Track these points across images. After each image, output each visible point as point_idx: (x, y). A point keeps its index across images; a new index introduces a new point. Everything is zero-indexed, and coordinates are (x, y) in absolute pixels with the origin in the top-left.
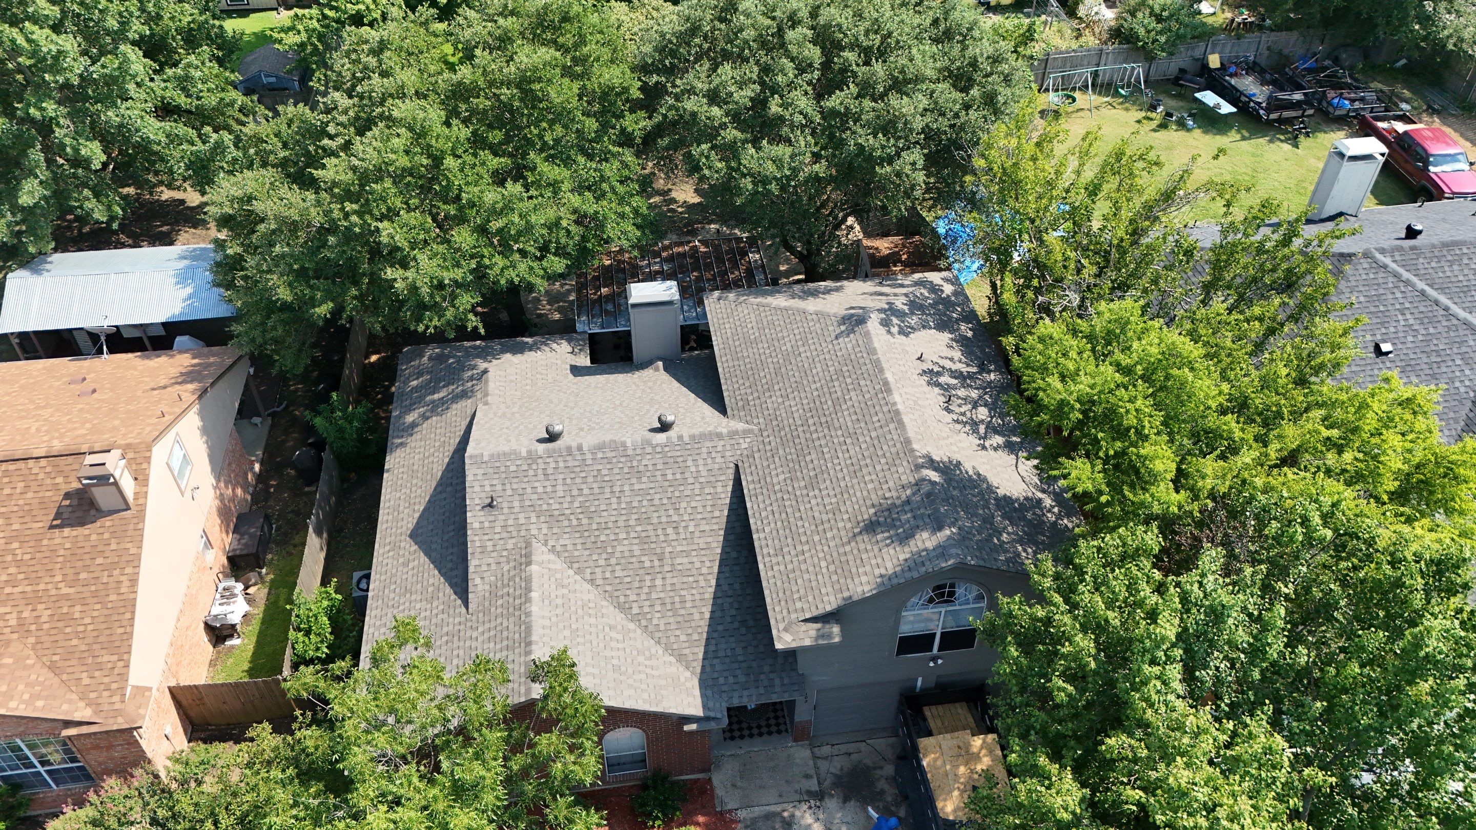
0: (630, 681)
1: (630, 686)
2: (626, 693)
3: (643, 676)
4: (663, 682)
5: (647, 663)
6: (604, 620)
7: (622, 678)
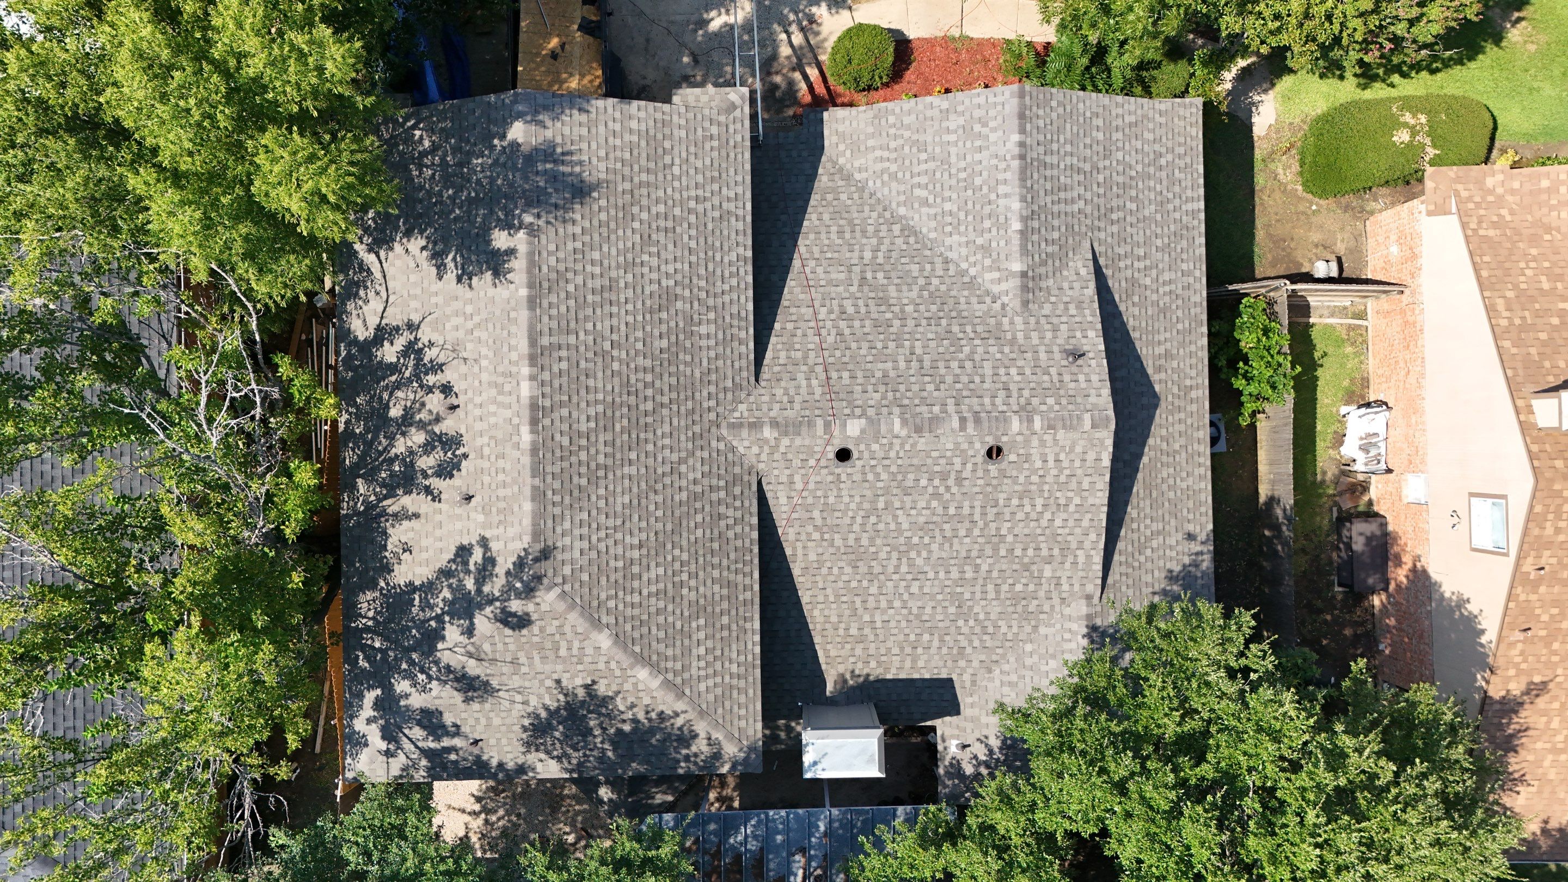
0: (907, 134)
1: (908, 128)
2: (913, 117)
3: (893, 145)
4: (871, 143)
5: (887, 164)
6: (932, 211)
7: (915, 137)
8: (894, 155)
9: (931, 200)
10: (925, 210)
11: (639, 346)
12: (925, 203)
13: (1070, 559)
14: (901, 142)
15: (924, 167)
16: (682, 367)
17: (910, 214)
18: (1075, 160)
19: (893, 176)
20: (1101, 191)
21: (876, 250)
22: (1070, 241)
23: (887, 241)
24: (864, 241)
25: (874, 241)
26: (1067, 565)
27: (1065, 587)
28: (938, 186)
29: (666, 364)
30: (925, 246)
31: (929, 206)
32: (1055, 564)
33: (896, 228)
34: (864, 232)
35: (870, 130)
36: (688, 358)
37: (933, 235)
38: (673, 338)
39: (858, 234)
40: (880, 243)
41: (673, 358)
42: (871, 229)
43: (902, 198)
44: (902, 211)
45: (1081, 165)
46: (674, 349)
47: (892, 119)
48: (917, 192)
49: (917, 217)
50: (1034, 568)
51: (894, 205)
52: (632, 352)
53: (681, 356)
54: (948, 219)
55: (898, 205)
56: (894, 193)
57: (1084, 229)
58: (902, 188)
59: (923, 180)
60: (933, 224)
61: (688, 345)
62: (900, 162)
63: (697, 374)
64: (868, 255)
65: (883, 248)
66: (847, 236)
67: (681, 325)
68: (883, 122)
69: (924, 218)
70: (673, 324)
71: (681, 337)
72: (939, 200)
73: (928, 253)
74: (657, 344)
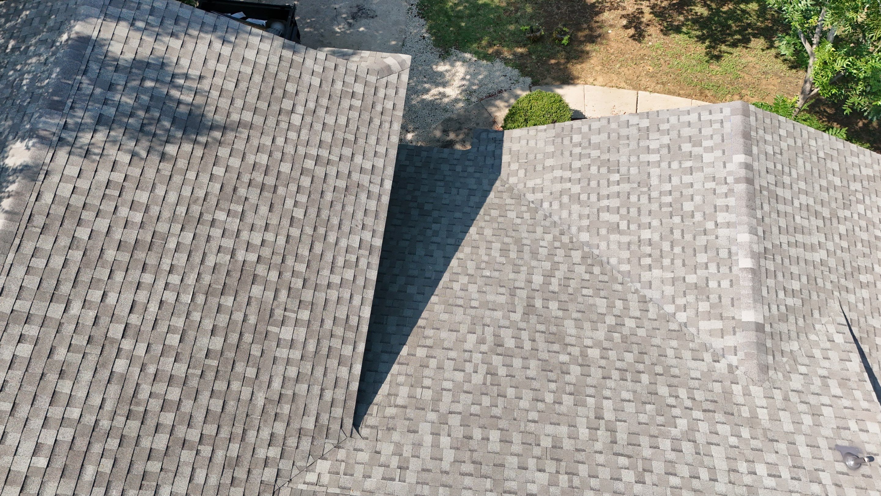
5: (568, 185)
7: (605, 157)
8: (578, 175)
10: (614, 237)
11: (174, 340)
12: (615, 228)
14: (587, 161)
15: (615, 189)
16: (235, 386)
17: (595, 241)
18: (811, 202)
19: (576, 199)
20: (845, 244)
21: (548, 276)
22: (814, 297)
23: (564, 268)
24: (534, 263)
25: (547, 265)
28: (634, 211)
29: (210, 375)
30: (614, 280)
31: (620, 232)
33: (576, 256)
34: (534, 254)
35: (551, 149)
36: (251, 372)
37: (625, 267)
38: (234, 338)
39: (527, 256)
40: (555, 266)
41: (225, 369)
42: (543, 252)
43: (585, 222)
44: (584, 237)
45: (818, 208)
46: (230, 355)
47: (577, 138)
48: (605, 216)
49: (603, 245)
51: (574, 230)
52: (157, 348)
53: (240, 367)
54: (648, 250)
55: (580, 230)
56: (575, 216)
57: (829, 286)
58: (586, 211)
59: (614, 203)
60: (625, 254)
61: (256, 351)
62: (584, 183)
63: (260, 400)
64: (538, 279)
65: (559, 274)
66: (513, 255)
67: (252, 319)
68: (567, 141)
69: (613, 246)
70: (238, 316)
71: (248, 337)
72: (633, 227)
73: (619, 287)
74: (204, 342)
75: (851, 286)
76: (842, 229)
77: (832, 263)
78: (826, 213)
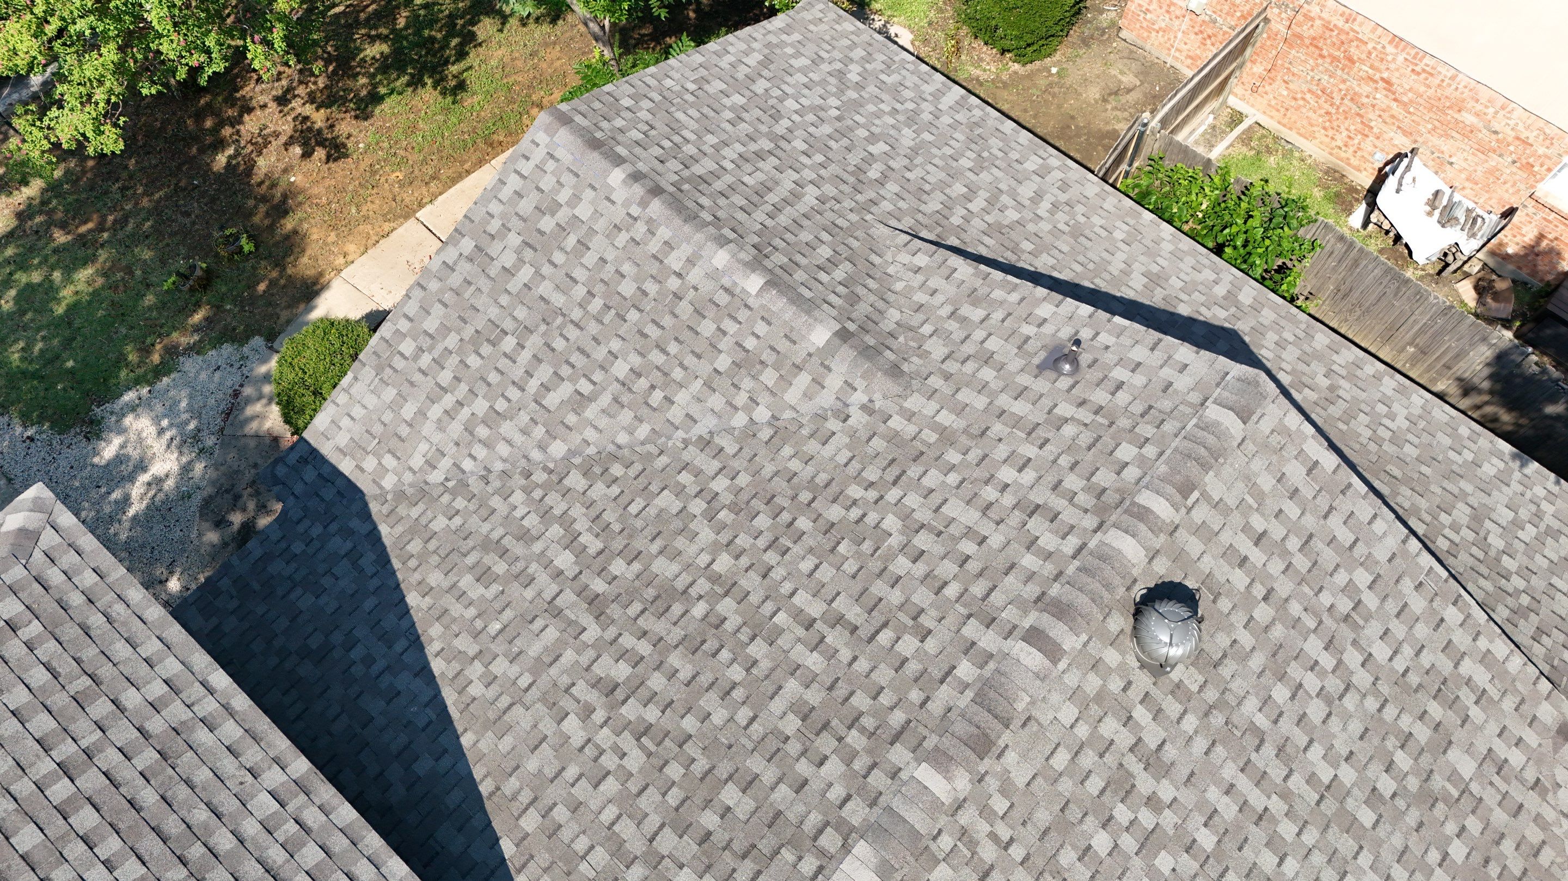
0: (451, 341)
1: (445, 329)
2: (437, 310)
3: (445, 377)
5: (465, 413)
8: (463, 388)
9: (585, 387)
10: (591, 412)
13: (1467, 697)
14: (453, 360)
15: (525, 357)
17: (576, 439)
18: (739, 148)
19: (494, 418)
20: (819, 158)
21: (571, 541)
22: (855, 244)
23: (577, 511)
24: (537, 547)
25: (556, 531)
26: (1475, 713)
27: (1516, 758)
28: (576, 358)
30: (649, 457)
31: (591, 399)
32: (1459, 735)
33: (575, 480)
34: (525, 536)
35: (390, 394)
37: (643, 431)
39: (518, 549)
40: (565, 520)
42: (532, 521)
43: (539, 432)
44: (558, 449)
45: (753, 147)
47: (407, 347)
48: (552, 400)
49: (590, 434)
50: (1438, 782)
51: (536, 455)
54: (643, 383)
55: (542, 447)
56: (518, 438)
57: (854, 217)
58: (524, 418)
59: (544, 373)
60: (626, 416)
62: (481, 389)
64: (565, 560)
65: (581, 525)
66: (500, 568)
68: (399, 363)
69: (603, 422)
72: (598, 376)
73: (664, 460)
75: (872, 195)
76: (800, 145)
77: (830, 190)
78: (766, 145)
